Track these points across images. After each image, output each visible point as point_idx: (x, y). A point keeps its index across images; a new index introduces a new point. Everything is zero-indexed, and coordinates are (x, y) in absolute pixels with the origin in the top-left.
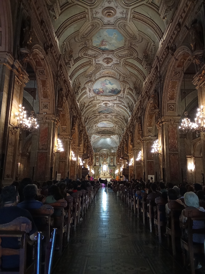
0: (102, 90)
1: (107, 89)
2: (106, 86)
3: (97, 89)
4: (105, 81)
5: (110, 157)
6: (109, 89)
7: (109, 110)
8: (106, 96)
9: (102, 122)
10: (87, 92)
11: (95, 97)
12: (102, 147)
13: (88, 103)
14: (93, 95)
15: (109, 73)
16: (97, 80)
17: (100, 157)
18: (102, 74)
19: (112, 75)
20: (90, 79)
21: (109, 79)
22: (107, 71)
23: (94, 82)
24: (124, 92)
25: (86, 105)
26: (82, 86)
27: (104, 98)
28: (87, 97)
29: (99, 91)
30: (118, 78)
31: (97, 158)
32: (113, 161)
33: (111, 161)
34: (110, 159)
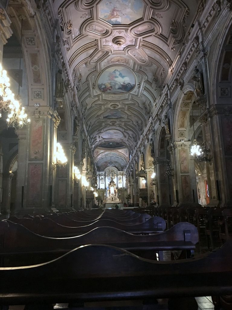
0: (109, 86)
2: (116, 79)
3: (103, 85)
5: (118, 178)
6: (119, 84)
7: (117, 114)
8: (115, 94)
9: (108, 131)
10: (90, 88)
11: (100, 96)
12: (107, 165)
13: (91, 105)
14: (97, 93)
15: (121, 61)
16: (103, 71)
17: (105, 177)
18: (111, 62)
19: (125, 64)
20: (95, 70)
21: (120, 68)
22: (117, 57)
23: (100, 74)
24: (139, 87)
25: (88, 108)
26: (84, 79)
27: (112, 97)
28: (90, 96)
29: (105, 87)
30: (132, 68)
31: (102, 179)
32: (122, 182)
33: (119, 182)
34: (118, 179)
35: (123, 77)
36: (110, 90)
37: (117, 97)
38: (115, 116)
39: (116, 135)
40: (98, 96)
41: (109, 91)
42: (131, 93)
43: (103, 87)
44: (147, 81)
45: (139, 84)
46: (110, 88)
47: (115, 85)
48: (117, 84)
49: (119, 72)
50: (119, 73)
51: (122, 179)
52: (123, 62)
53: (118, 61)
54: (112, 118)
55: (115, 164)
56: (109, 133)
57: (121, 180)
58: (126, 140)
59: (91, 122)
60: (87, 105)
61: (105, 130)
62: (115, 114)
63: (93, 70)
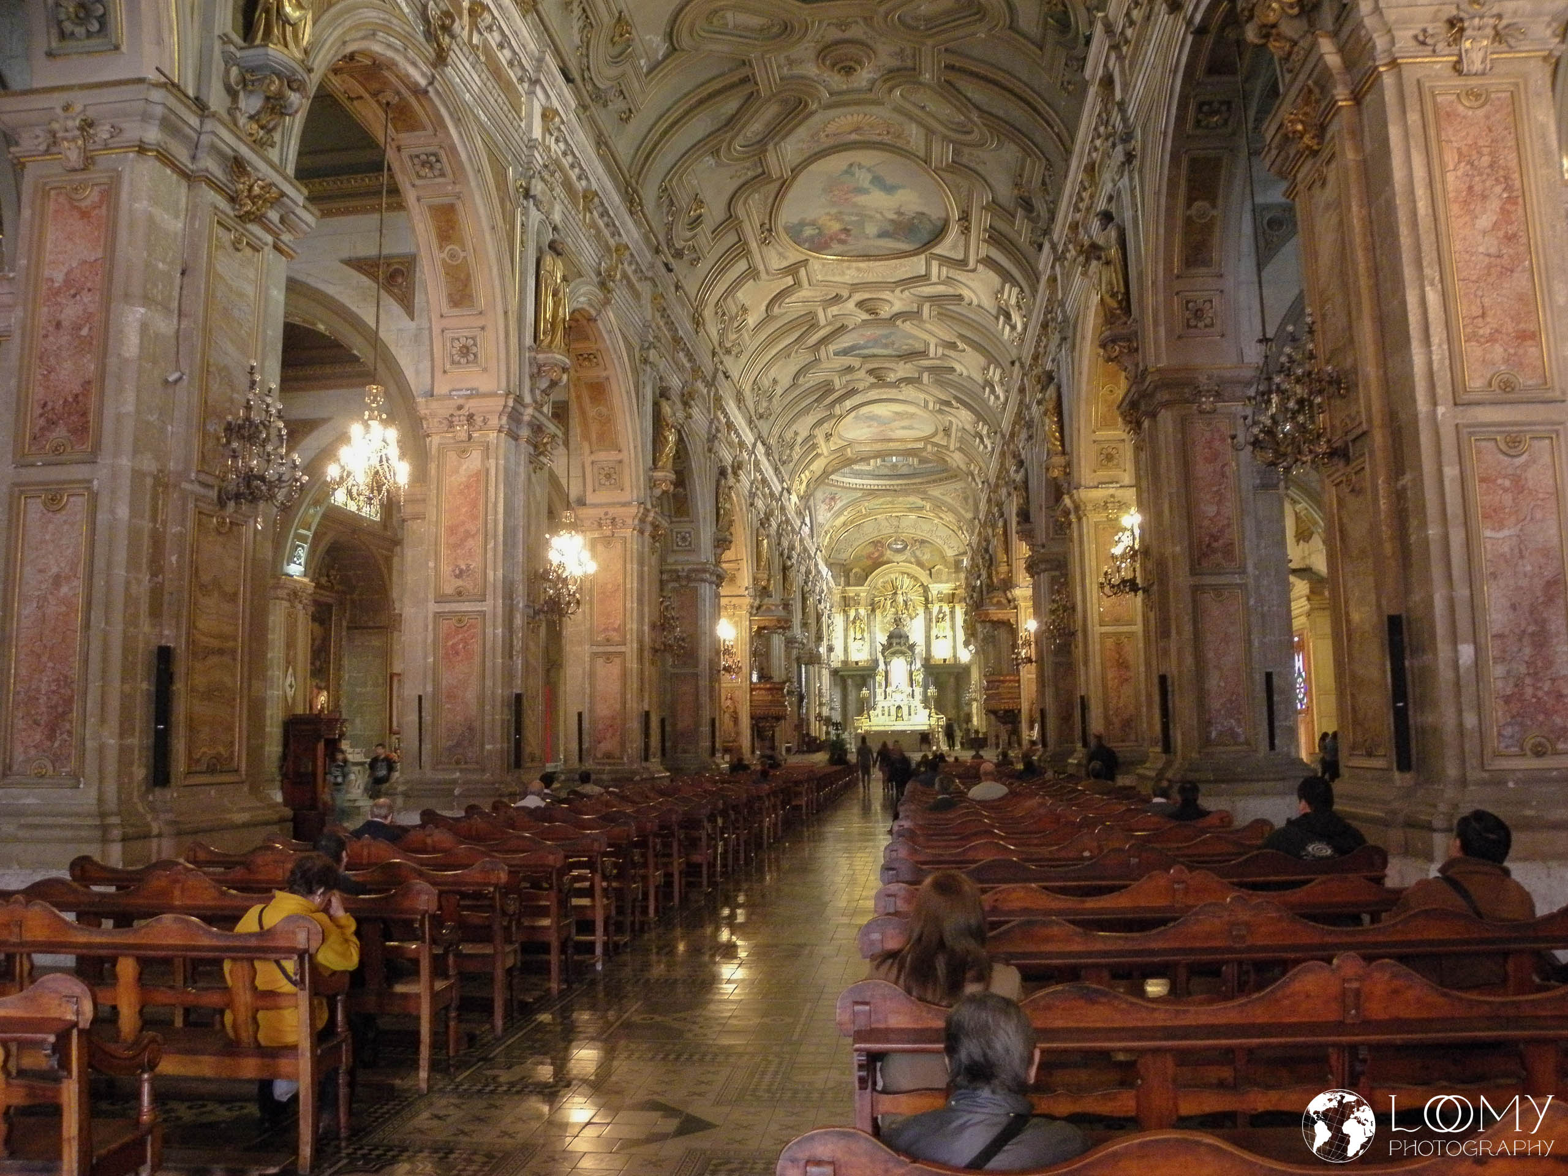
0: (836, 226)
1: (864, 217)
2: (861, 199)
3: (808, 224)
4: (849, 171)
5: (930, 613)
6: (878, 216)
7: (893, 338)
8: (867, 257)
9: (864, 410)
10: (746, 243)
11: (803, 271)
12: (882, 555)
13: (763, 308)
14: (785, 258)
15: (867, 128)
16: (796, 171)
17: (873, 610)
18: (827, 136)
19: (887, 139)
20: (760, 170)
21: (869, 158)
22: (849, 117)
23: (784, 186)
24: (966, 230)
25: (752, 320)
26: (714, 212)
27: (858, 269)
28: (752, 273)
29: (820, 234)
30: (922, 153)
31: (857, 617)
32: (949, 634)
33: (934, 633)
34: (930, 620)
35: (889, 189)
36: (842, 242)
37: (877, 271)
38: (886, 346)
39: (905, 423)
40: (792, 270)
41: (836, 247)
42: (938, 250)
43: (808, 232)
44: (994, 206)
45: (965, 217)
46: (843, 237)
47: (861, 224)
48: (871, 217)
49: (869, 170)
50: (869, 177)
51: (948, 618)
52: (879, 135)
53: (857, 129)
54: (875, 356)
55: (918, 553)
56: (872, 418)
57: (947, 623)
58: (952, 447)
59: (778, 378)
60: (744, 309)
61: (848, 404)
62: (886, 337)
63: (750, 174)
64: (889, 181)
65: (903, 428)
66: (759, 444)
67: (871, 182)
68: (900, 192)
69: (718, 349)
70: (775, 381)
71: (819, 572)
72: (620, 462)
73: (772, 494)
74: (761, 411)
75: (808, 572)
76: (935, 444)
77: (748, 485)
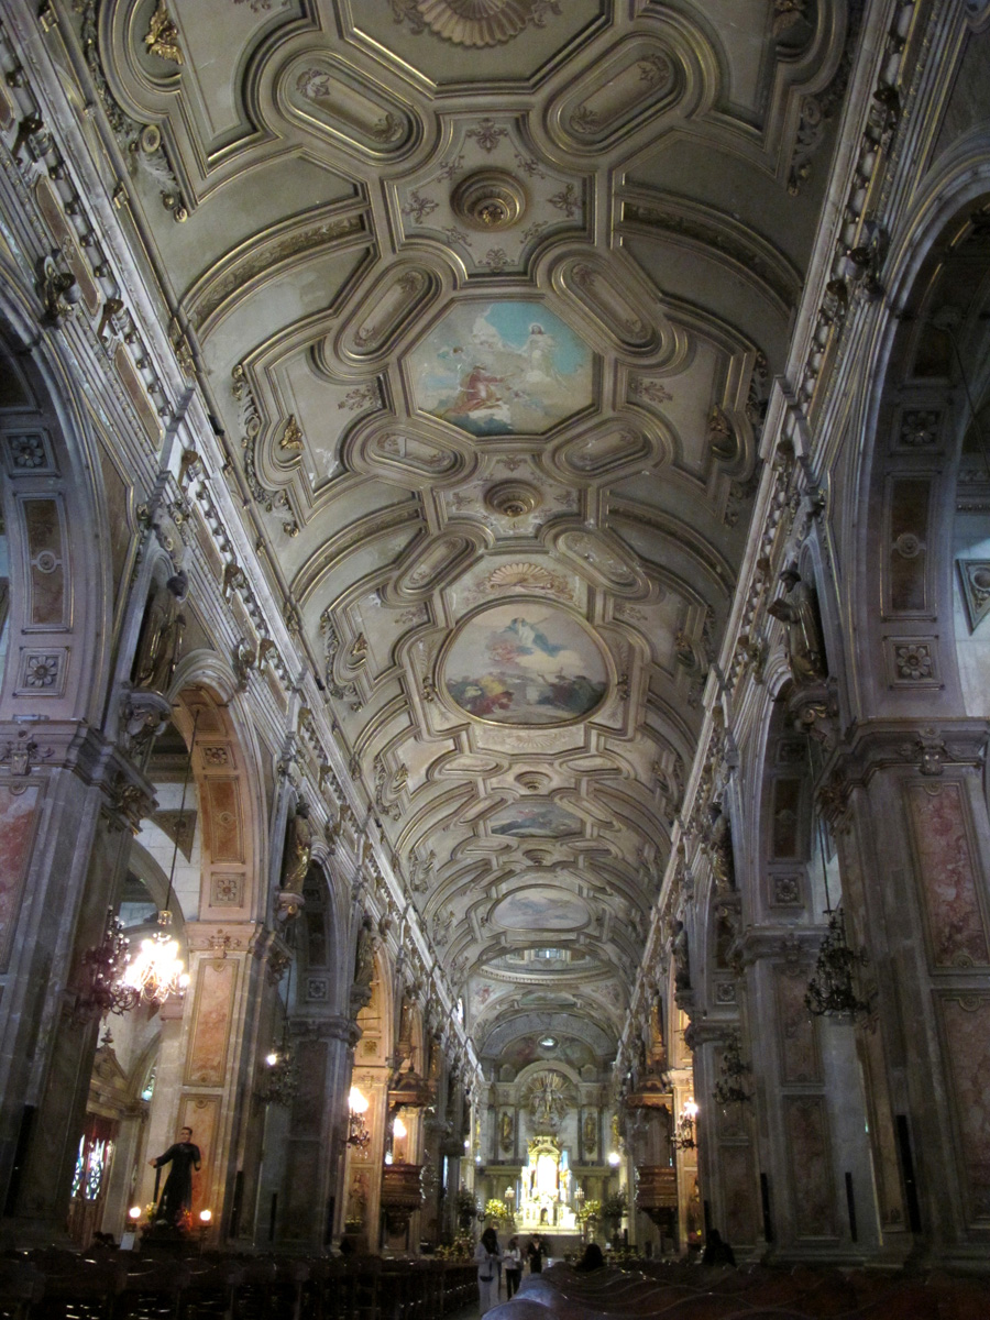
0: (498, 689)
1: (525, 681)
2: (524, 660)
3: (471, 684)
4: (512, 628)
6: (540, 680)
7: (550, 816)
8: (527, 724)
9: (520, 895)
10: (409, 696)
11: (464, 735)
12: (531, 1052)
13: (423, 772)
14: (447, 719)
15: (531, 580)
16: (463, 621)
18: (492, 586)
19: (551, 593)
20: (425, 618)
21: (533, 613)
22: (514, 566)
23: (450, 637)
24: (625, 696)
25: (412, 782)
26: (378, 656)
27: (519, 738)
28: (413, 730)
29: (482, 696)
30: (584, 610)
31: (505, 1114)
35: (552, 650)
36: (503, 706)
37: (537, 741)
38: (543, 825)
39: (559, 911)
40: (453, 733)
41: (498, 712)
42: (597, 718)
43: (471, 692)
44: (654, 666)
45: (625, 681)
46: (505, 701)
47: (522, 687)
48: (532, 680)
49: (532, 627)
50: (532, 635)
52: (543, 588)
53: (522, 581)
54: (532, 836)
55: (569, 1051)
56: (527, 905)
58: (604, 938)
59: (436, 851)
60: (403, 770)
61: (504, 887)
62: (543, 815)
63: (416, 621)
64: (552, 641)
65: (557, 917)
66: (411, 910)
67: (535, 641)
68: (562, 652)
69: (374, 804)
70: (432, 854)
71: (469, 1062)
72: (243, 874)
73: (422, 967)
74: (417, 882)
75: (457, 1059)
76: (588, 936)
77: (396, 949)
